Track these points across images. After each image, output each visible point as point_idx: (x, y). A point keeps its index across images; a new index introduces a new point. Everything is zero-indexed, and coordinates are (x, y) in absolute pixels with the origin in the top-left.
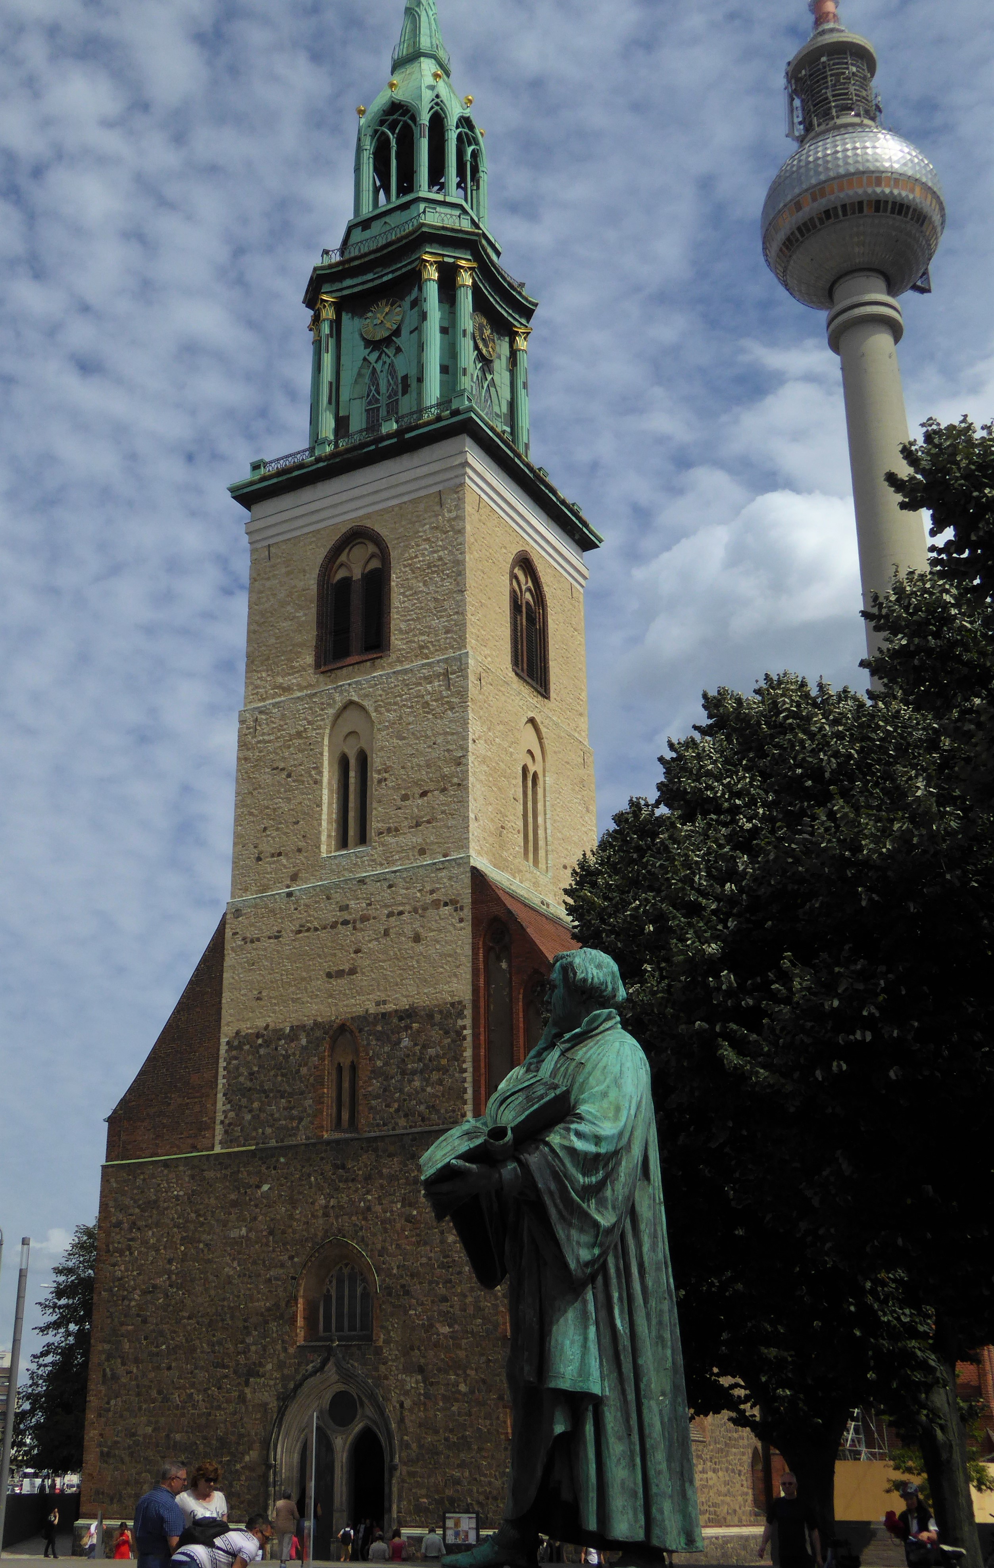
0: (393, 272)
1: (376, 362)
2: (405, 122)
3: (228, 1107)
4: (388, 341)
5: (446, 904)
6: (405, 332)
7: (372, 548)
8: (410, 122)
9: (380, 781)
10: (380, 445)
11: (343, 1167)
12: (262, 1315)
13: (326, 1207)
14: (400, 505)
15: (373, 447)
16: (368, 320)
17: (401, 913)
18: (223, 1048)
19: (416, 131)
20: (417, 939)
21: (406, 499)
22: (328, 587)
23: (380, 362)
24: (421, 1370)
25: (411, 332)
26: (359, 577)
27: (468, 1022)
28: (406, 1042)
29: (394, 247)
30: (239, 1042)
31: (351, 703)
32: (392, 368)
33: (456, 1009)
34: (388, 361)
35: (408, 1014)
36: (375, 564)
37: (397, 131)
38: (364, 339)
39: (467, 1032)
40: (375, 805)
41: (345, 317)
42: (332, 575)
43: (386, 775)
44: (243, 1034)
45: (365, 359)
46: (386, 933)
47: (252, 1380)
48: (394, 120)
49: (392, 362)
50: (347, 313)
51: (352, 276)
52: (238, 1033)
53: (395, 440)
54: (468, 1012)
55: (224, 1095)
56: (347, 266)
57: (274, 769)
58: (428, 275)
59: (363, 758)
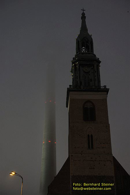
0: (89, 63)
4: (88, 73)
5: (109, 161)
7: (91, 104)
10: (94, 90)
14: (96, 99)
16: (84, 68)
20: (105, 165)
25: (92, 73)
26: (89, 108)
27: (114, 179)
31: (90, 127)
33: (112, 177)
34: (88, 76)
35: (104, 177)
36: (92, 107)
38: (84, 71)
41: (81, 67)
42: (85, 106)
44: (75, 175)
45: (84, 74)
48: (85, 39)
56: (82, 59)
58: (95, 66)
59: (92, 136)
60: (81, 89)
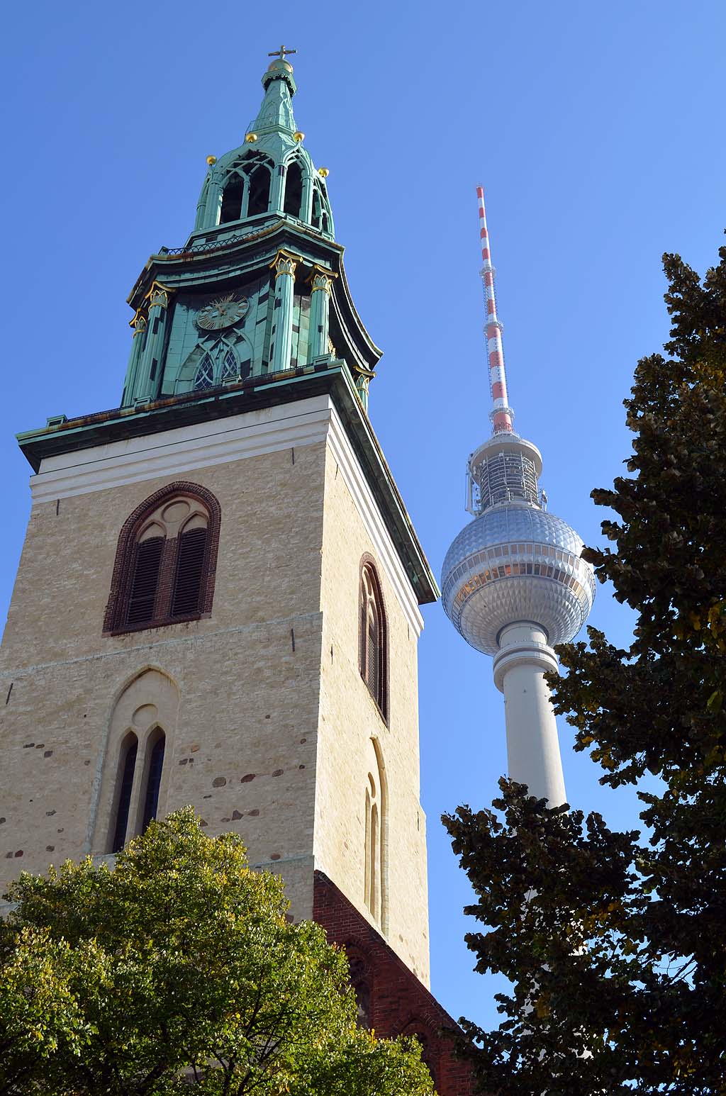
0: (241, 269)
1: (211, 350)
2: (262, 166)
4: (228, 331)
6: (249, 323)
7: (195, 506)
8: (267, 166)
9: (183, 762)
10: (221, 398)
14: (238, 463)
15: (212, 399)
16: (206, 313)
19: (274, 172)
21: (247, 455)
22: (132, 545)
23: (216, 351)
25: (257, 323)
29: (247, 245)
31: (150, 670)
32: (230, 358)
34: (226, 349)
36: (200, 523)
37: (252, 171)
40: (171, 791)
41: (179, 309)
42: (139, 533)
43: (193, 755)
45: (198, 346)
48: (249, 164)
49: (231, 349)
50: (182, 304)
51: (192, 272)
53: (242, 393)
56: (189, 260)
57: (27, 746)
58: (285, 269)
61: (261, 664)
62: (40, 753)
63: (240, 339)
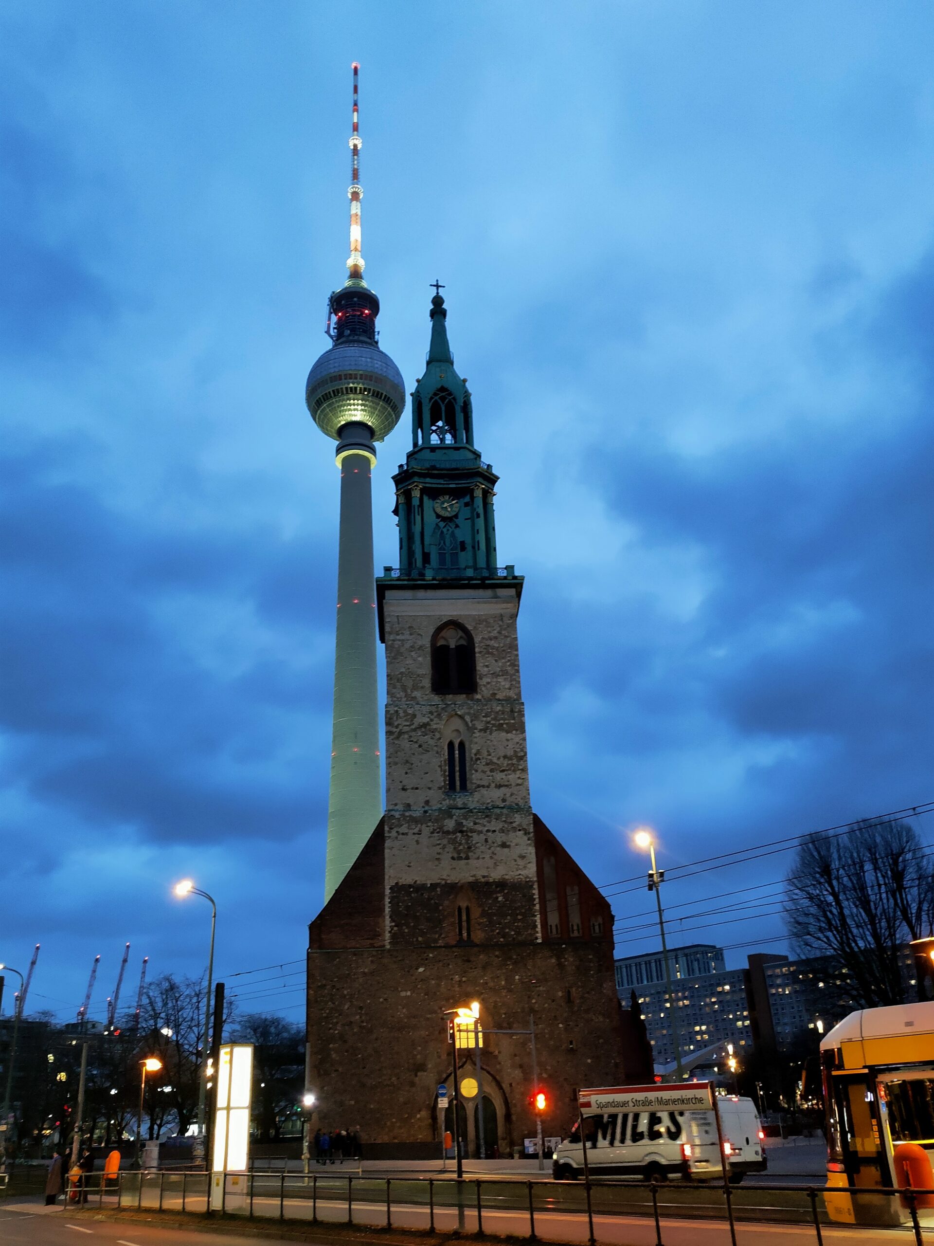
0: (456, 484)
1: (444, 529)
2: (450, 400)
3: (393, 924)
4: (450, 519)
5: (520, 830)
6: (461, 518)
7: (461, 633)
8: (452, 400)
10: (471, 582)
11: (468, 961)
12: (424, 1038)
13: (459, 981)
14: (478, 616)
15: (466, 582)
16: (439, 504)
17: (494, 831)
18: (388, 891)
20: (504, 845)
22: (436, 647)
24: (521, 1066)
25: (466, 519)
26: (454, 647)
27: (536, 892)
28: (500, 899)
30: (397, 888)
31: (455, 715)
32: (453, 534)
33: (528, 885)
34: (451, 530)
35: (502, 885)
36: (464, 642)
37: (445, 402)
38: (436, 513)
39: (536, 896)
40: (472, 771)
42: (438, 640)
43: (480, 757)
44: (400, 884)
45: (437, 525)
46: (486, 841)
47: (419, 1074)
48: (443, 396)
50: (427, 497)
51: (431, 478)
52: (397, 883)
53: (479, 582)
54: (536, 886)
55: (390, 917)
58: (478, 493)
59: (462, 745)
60: (424, 580)
61: (502, 722)
62: (417, 746)
63: (457, 526)
